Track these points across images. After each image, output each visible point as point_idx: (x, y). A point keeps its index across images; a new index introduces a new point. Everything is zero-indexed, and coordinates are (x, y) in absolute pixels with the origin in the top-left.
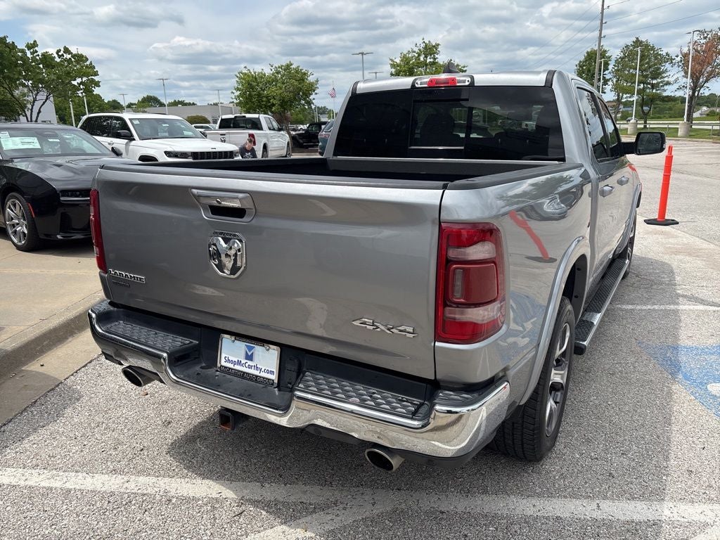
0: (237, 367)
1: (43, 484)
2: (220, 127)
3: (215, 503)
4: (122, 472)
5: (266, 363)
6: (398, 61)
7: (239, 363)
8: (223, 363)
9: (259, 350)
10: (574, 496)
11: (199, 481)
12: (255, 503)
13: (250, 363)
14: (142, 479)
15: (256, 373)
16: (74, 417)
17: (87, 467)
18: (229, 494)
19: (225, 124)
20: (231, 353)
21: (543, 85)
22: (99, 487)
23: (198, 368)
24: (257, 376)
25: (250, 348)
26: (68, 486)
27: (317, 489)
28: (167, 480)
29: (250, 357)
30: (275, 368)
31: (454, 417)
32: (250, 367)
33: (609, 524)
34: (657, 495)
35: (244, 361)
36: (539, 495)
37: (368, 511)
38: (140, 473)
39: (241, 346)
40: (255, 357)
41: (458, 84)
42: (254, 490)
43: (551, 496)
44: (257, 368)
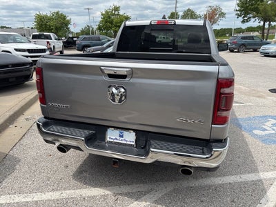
0: (116, 141)
1: (23, 200)
4: (57, 190)
5: (130, 138)
7: (116, 139)
8: (108, 140)
9: (126, 133)
11: (92, 189)
14: (68, 192)
15: (125, 142)
20: (112, 135)
21: (203, 25)
22: (50, 198)
24: (125, 144)
25: (121, 133)
26: (35, 199)
27: (142, 185)
28: (79, 190)
29: (121, 136)
30: (134, 140)
31: (219, 152)
32: (122, 140)
33: (246, 183)
34: (255, 171)
35: (118, 138)
38: (65, 189)
39: (117, 132)
40: (124, 136)
41: (169, 24)
43: (224, 176)
44: (125, 140)
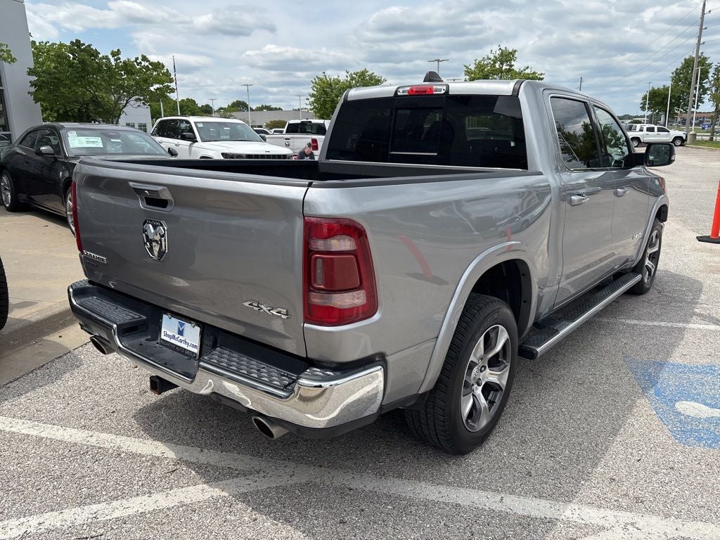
0: (173, 341)
1: (23, 432)
2: (287, 132)
3: (155, 460)
4: (90, 428)
5: (192, 338)
6: (473, 67)
7: (173, 337)
8: (163, 337)
9: (187, 327)
10: (484, 489)
11: (150, 441)
12: (189, 464)
13: (181, 337)
14: (104, 436)
15: (185, 346)
16: (71, 380)
17: (63, 422)
18: (171, 454)
19: (293, 129)
20: (169, 328)
21: (510, 94)
22: (67, 438)
23: (143, 340)
24: (185, 349)
25: (182, 325)
26: (43, 435)
27: (247, 458)
28: (124, 438)
29: (181, 333)
30: (197, 343)
32: (181, 341)
35: (177, 336)
36: (449, 484)
37: (285, 481)
38: (104, 430)
39: (175, 321)
40: (185, 333)
41: (435, 93)
42: (194, 454)
44: (186, 342)
